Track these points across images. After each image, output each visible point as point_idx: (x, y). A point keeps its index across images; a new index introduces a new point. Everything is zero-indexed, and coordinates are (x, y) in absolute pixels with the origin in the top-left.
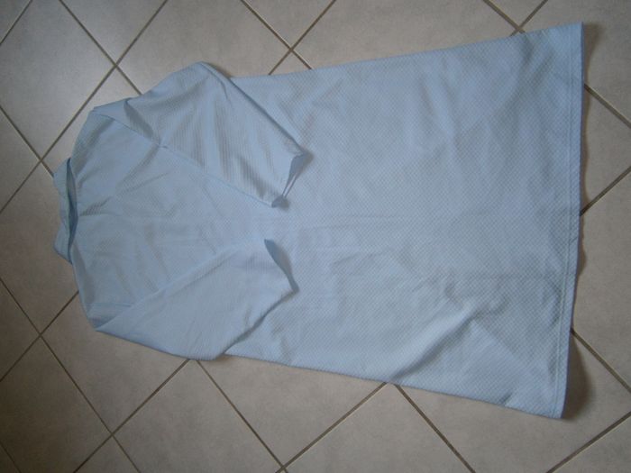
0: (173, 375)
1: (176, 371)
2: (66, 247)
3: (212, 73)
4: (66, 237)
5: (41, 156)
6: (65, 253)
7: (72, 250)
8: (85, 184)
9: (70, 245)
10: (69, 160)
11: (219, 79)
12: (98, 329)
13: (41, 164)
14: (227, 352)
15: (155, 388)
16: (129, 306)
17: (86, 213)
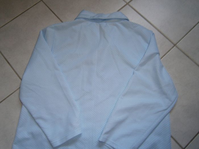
0: (15, 72)
1: (17, 74)
2: (84, 17)
3: (172, 103)
4: (89, 17)
5: (130, 4)
6: (80, 16)
7: (82, 20)
8: (115, 27)
9: (85, 19)
10: (127, 20)
11: (169, 107)
12: (42, 33)
13: (126, 4)
14: (23, 106)
15: (9, 62)
16: (52, 51)
17: (100, 27)
